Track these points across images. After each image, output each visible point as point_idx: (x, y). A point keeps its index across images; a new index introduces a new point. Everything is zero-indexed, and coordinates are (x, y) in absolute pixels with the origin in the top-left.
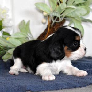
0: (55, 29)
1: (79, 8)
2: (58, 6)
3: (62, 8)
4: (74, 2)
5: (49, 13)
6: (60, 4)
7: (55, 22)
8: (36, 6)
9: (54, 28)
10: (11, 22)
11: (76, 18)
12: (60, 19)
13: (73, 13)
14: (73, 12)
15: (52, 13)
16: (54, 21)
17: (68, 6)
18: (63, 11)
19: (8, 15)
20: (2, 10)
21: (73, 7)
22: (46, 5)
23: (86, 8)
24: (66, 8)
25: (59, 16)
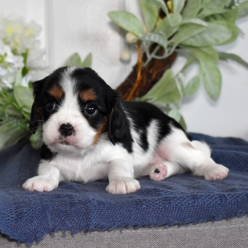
0: (152, 74)
1: (213, 24)
2: (160, 20)
3: (172, 25)
4: (201, 10)
5: (140, 36)
6: (169, 16)
7: (153, 59)
8: (111, 18)
9: (151, 72)
10: (45, 58)
11: (205, 50)
12: (166, 50)
13: (198, 37)
14: (199, 34)
15: (150, 36)
16: (150, 57)
17: (186, 21)
18: (174, 31)
19: (39, 41)
20: (26, 28)
21: (199, 21)
22: (134, 16)
23: (229, 27)
24: (183, 26)
25: (164, 43)
